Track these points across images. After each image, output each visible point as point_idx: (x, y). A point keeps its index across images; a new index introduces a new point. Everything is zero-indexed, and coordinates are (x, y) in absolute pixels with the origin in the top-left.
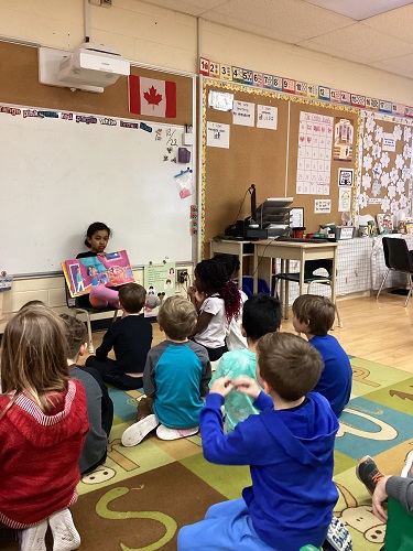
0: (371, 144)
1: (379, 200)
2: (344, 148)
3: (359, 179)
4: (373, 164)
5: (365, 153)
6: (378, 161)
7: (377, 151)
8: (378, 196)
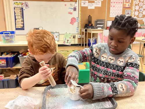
0: (139, 2)
1: (142, 18)
2: (127, 4)
3: (133, 13)
4: (139, 8)
5: (136, 5)
6: (142, 7)
7: (141, 4)
8: (141, 17)
